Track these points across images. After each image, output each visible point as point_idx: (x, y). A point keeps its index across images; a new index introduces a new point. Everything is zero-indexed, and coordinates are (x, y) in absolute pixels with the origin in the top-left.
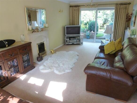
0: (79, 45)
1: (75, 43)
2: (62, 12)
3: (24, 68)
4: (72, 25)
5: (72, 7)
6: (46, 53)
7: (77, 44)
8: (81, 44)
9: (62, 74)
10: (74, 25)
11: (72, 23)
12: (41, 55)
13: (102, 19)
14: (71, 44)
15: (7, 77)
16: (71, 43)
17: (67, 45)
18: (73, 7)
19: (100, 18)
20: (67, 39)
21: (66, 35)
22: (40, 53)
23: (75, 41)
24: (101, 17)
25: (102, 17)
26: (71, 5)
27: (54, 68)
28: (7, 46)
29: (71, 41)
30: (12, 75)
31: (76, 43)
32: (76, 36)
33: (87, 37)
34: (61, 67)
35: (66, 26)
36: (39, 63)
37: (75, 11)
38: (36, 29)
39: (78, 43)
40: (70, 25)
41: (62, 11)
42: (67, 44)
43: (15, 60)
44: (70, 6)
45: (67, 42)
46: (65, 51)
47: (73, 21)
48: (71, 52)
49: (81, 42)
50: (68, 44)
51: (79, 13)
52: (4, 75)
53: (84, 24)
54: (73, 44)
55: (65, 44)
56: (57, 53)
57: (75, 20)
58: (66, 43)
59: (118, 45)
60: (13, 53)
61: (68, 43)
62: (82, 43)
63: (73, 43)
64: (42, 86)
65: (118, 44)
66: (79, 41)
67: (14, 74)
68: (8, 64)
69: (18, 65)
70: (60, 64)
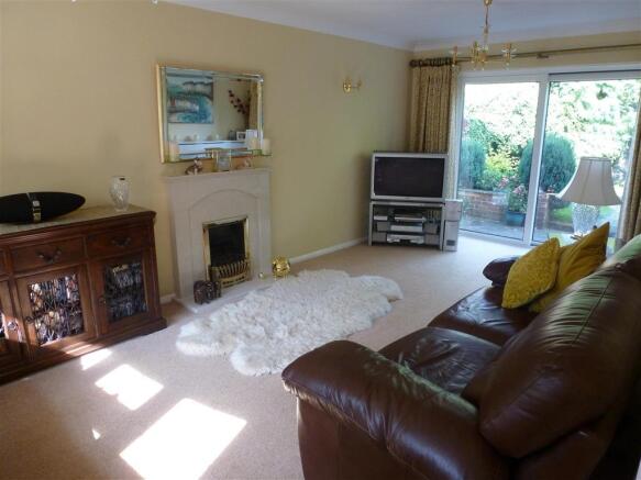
0: (435, 251)
1: (414, 239)
2: (358, 88)
3: (110, 322)
4: (416, 151)
5: (420, 66)
6: (245, 268)
7: (425, 246)
8: (447, 247)
9: (259, 374)
10: (424, 151)
11: (417, 142)
12: (218, 274)
13: (615, 129)
14: (394, 244)
15: (21, 345)
16: (397, 238)
17: (374, 243)
18: (425, 65)
19: (606, 128)
20: (375, 218)
21: (373, 196)
22: (217, 269)
23: (419, 229)
24: (608, 119)
25: (617, 120)
26: (418, 58)
27: (238, 340)
28: (37, 216)
29: (394, 228)
30: (45, 340)
31: (421, 241)
32: (423, 205)
33: (509, 217)
34: (275, 341)
35: (375, 155)
36: (196, 309)
37: (433, 83)
38: (203, 159)
39: (432, 240)
40: (407, 151)
41: (359, 85)
42: (375, 239)
43: (67, 278)
44: (413, 64)
45: (375, 229)
46: (344, 273)
47: (422, 132)
48: (368, 280)
49: (448, 237)
50: (383, 240)
51: (453, 92)
52: (7, 336)
53: (511, 155)
54: (405, 244)
55: (366, 243)
56: (305, 274)
57: (431, 129)
58: (372, 237)
59: (577, 264)
60: (58, 249)
61: (379, 237)
62: (452, 243)
63: (408, 241)
64: (138, 410)
65: (576, 260)
66: (439, 229)
67: (54, 338)
68: (31, 291)
69: (78, 304)
70: (282, 326)
